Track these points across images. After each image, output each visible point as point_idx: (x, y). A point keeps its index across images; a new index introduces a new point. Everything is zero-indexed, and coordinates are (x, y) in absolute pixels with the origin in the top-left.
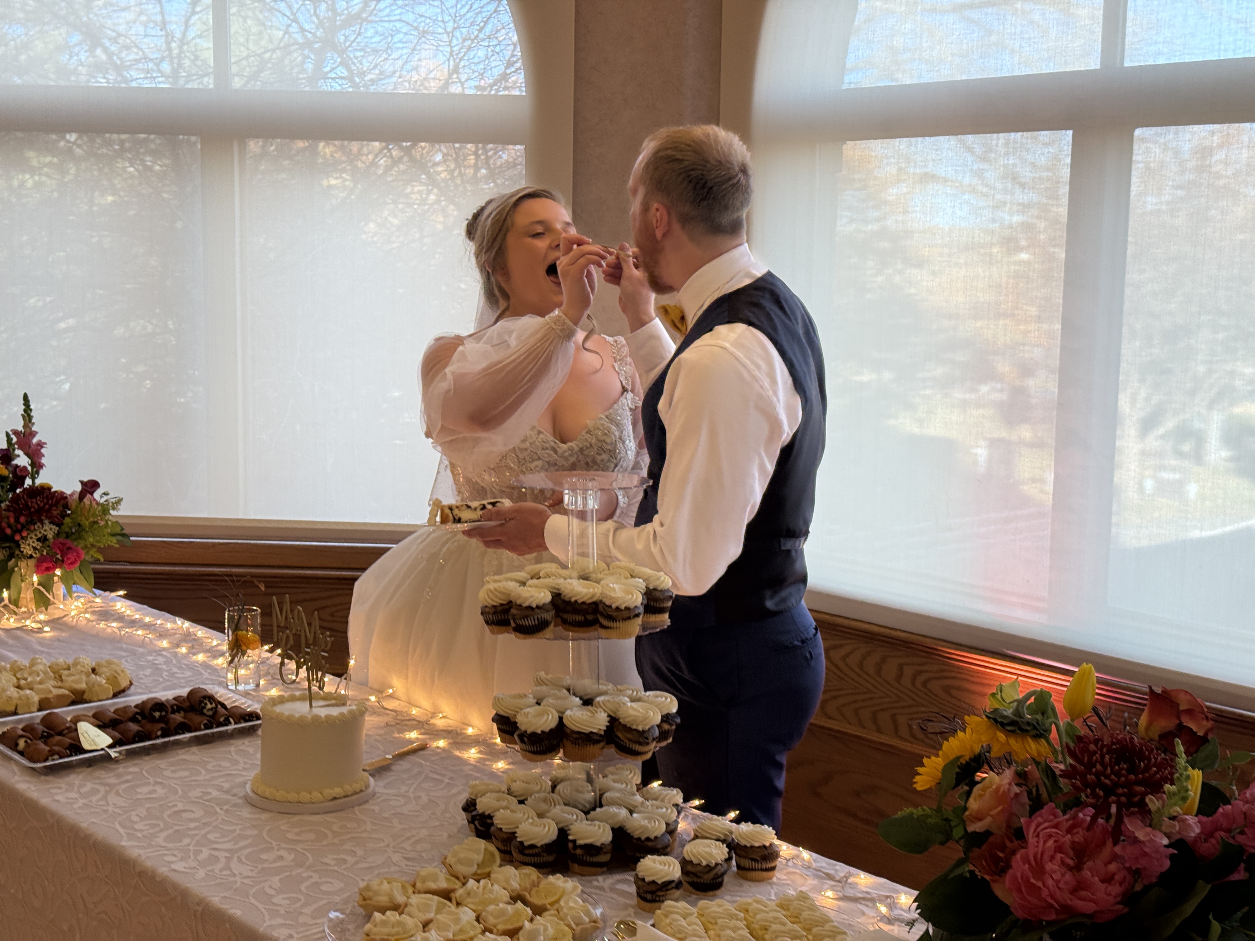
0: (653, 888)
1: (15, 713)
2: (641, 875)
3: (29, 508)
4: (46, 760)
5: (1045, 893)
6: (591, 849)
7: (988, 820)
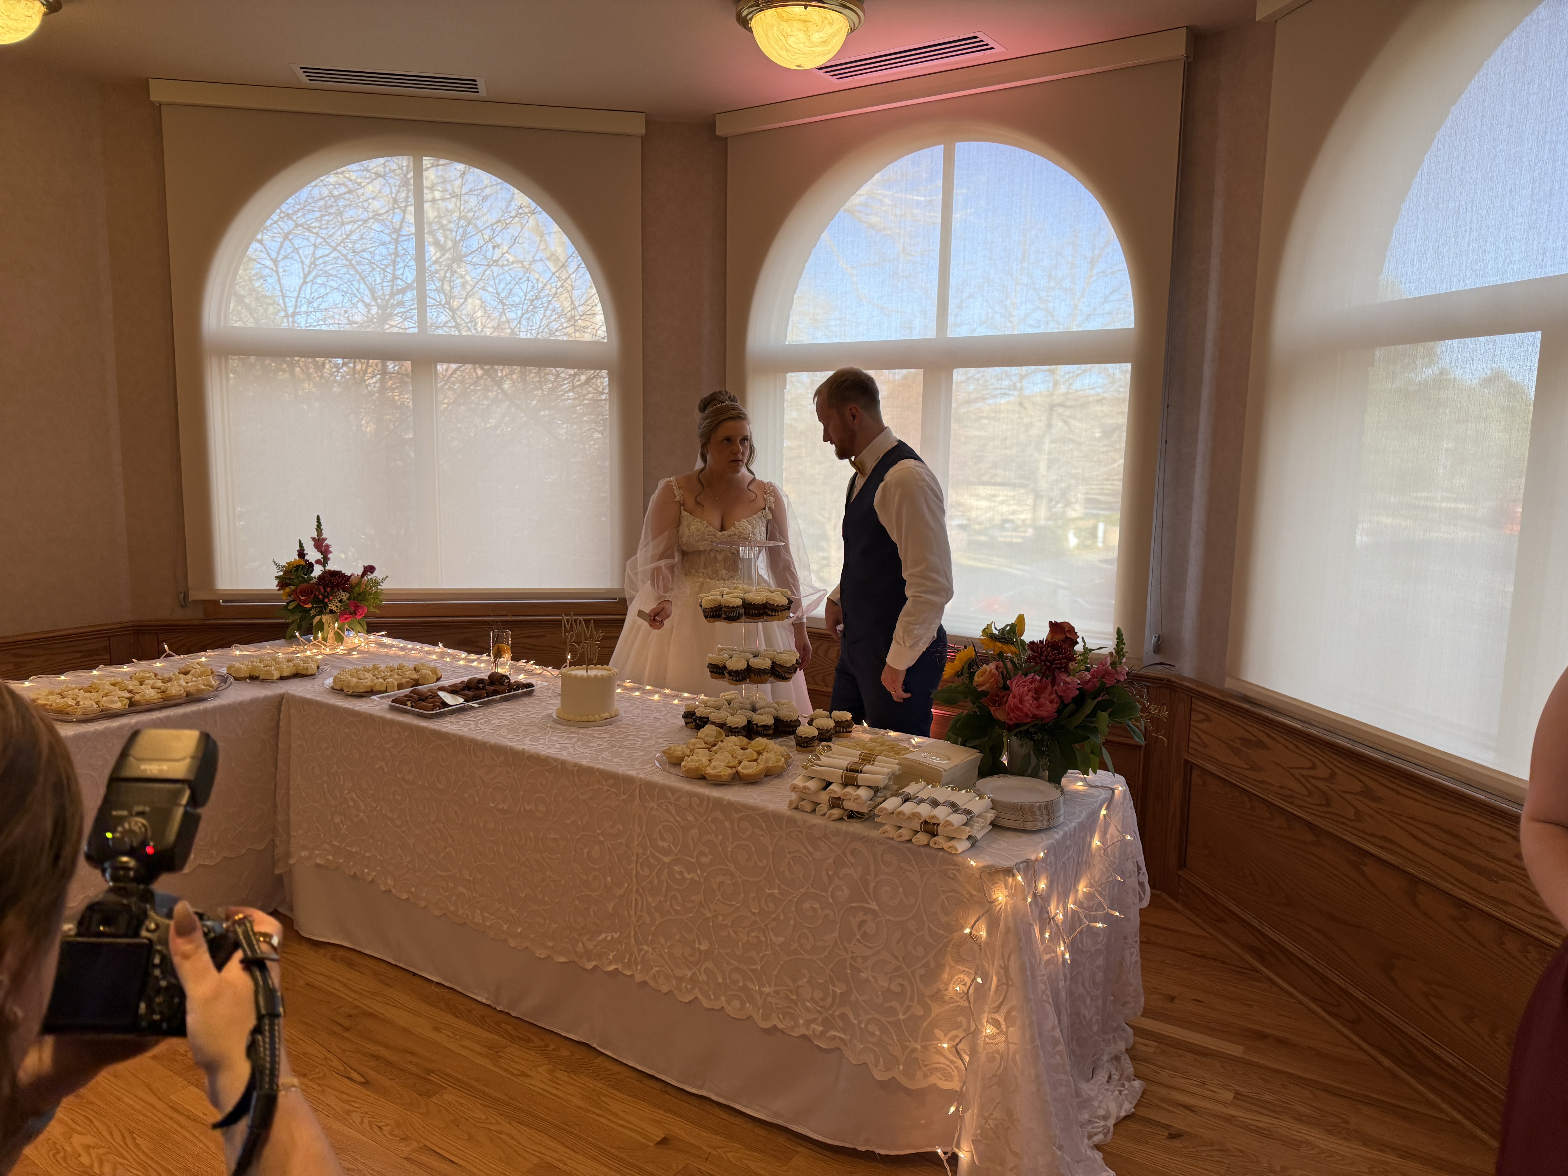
0: (806, 740)
1: (386, 692)
2: (799, 734)
3: (332, 583)
4: (433, 710)
5: (1025, 710)
6: (765, 727)
7: (988, 684)
